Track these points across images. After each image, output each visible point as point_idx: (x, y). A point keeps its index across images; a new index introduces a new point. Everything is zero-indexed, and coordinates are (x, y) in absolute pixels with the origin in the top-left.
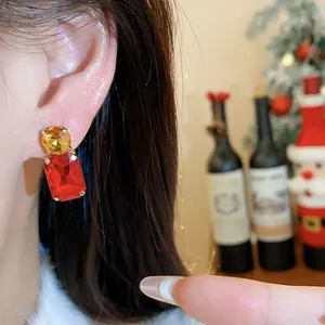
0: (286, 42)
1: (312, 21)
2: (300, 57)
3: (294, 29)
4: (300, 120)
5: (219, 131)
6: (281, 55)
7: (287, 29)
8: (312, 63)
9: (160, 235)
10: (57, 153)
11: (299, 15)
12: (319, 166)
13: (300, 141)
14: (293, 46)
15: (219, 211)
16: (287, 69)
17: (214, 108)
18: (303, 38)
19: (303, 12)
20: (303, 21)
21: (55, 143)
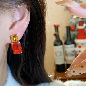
4: (78, 32)
5: (57, 35)
9: (40, 64)
10: (15, 42)
12: (83, 44)
13: (78, 38)
15: (57, 56)
17: (55, 29)
21: (14, 39)
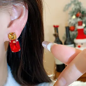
0: (74, 12)
1: (80, 7)
2: (77, 16)
3: (75, 9)
5: (56, 35)
6: (72, 16)
7: (74, 9)
8: (80, 18)
11: (77, 6)
12: (82, 44)
14: (75, 13)
16: (74, 19)
17: (55, 29)
18: (78, 11)
19: (78, 5)
20: (78, 7)
21: (12, 37)
